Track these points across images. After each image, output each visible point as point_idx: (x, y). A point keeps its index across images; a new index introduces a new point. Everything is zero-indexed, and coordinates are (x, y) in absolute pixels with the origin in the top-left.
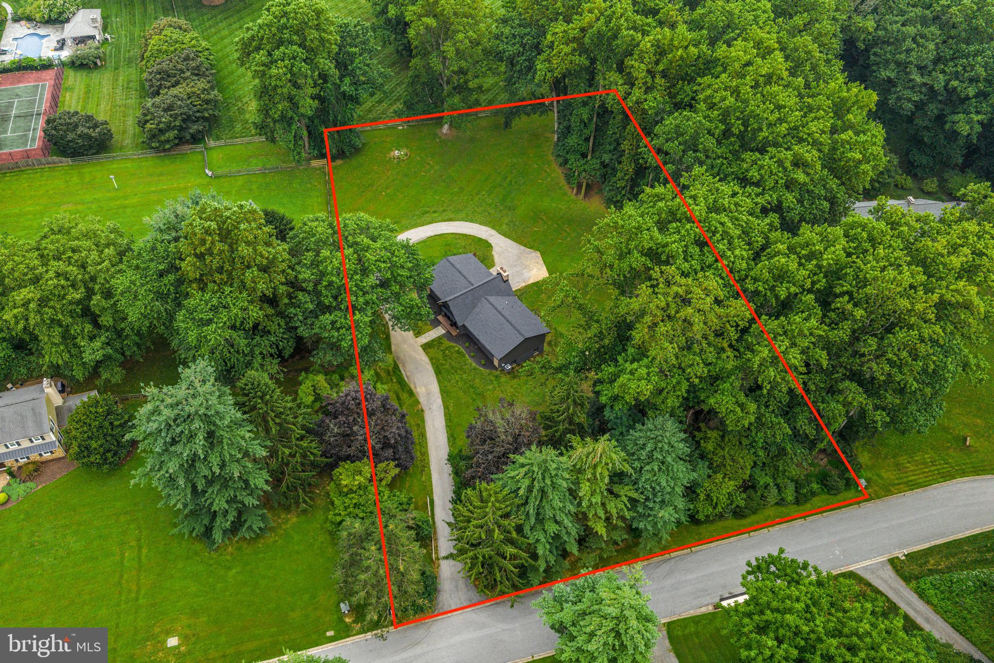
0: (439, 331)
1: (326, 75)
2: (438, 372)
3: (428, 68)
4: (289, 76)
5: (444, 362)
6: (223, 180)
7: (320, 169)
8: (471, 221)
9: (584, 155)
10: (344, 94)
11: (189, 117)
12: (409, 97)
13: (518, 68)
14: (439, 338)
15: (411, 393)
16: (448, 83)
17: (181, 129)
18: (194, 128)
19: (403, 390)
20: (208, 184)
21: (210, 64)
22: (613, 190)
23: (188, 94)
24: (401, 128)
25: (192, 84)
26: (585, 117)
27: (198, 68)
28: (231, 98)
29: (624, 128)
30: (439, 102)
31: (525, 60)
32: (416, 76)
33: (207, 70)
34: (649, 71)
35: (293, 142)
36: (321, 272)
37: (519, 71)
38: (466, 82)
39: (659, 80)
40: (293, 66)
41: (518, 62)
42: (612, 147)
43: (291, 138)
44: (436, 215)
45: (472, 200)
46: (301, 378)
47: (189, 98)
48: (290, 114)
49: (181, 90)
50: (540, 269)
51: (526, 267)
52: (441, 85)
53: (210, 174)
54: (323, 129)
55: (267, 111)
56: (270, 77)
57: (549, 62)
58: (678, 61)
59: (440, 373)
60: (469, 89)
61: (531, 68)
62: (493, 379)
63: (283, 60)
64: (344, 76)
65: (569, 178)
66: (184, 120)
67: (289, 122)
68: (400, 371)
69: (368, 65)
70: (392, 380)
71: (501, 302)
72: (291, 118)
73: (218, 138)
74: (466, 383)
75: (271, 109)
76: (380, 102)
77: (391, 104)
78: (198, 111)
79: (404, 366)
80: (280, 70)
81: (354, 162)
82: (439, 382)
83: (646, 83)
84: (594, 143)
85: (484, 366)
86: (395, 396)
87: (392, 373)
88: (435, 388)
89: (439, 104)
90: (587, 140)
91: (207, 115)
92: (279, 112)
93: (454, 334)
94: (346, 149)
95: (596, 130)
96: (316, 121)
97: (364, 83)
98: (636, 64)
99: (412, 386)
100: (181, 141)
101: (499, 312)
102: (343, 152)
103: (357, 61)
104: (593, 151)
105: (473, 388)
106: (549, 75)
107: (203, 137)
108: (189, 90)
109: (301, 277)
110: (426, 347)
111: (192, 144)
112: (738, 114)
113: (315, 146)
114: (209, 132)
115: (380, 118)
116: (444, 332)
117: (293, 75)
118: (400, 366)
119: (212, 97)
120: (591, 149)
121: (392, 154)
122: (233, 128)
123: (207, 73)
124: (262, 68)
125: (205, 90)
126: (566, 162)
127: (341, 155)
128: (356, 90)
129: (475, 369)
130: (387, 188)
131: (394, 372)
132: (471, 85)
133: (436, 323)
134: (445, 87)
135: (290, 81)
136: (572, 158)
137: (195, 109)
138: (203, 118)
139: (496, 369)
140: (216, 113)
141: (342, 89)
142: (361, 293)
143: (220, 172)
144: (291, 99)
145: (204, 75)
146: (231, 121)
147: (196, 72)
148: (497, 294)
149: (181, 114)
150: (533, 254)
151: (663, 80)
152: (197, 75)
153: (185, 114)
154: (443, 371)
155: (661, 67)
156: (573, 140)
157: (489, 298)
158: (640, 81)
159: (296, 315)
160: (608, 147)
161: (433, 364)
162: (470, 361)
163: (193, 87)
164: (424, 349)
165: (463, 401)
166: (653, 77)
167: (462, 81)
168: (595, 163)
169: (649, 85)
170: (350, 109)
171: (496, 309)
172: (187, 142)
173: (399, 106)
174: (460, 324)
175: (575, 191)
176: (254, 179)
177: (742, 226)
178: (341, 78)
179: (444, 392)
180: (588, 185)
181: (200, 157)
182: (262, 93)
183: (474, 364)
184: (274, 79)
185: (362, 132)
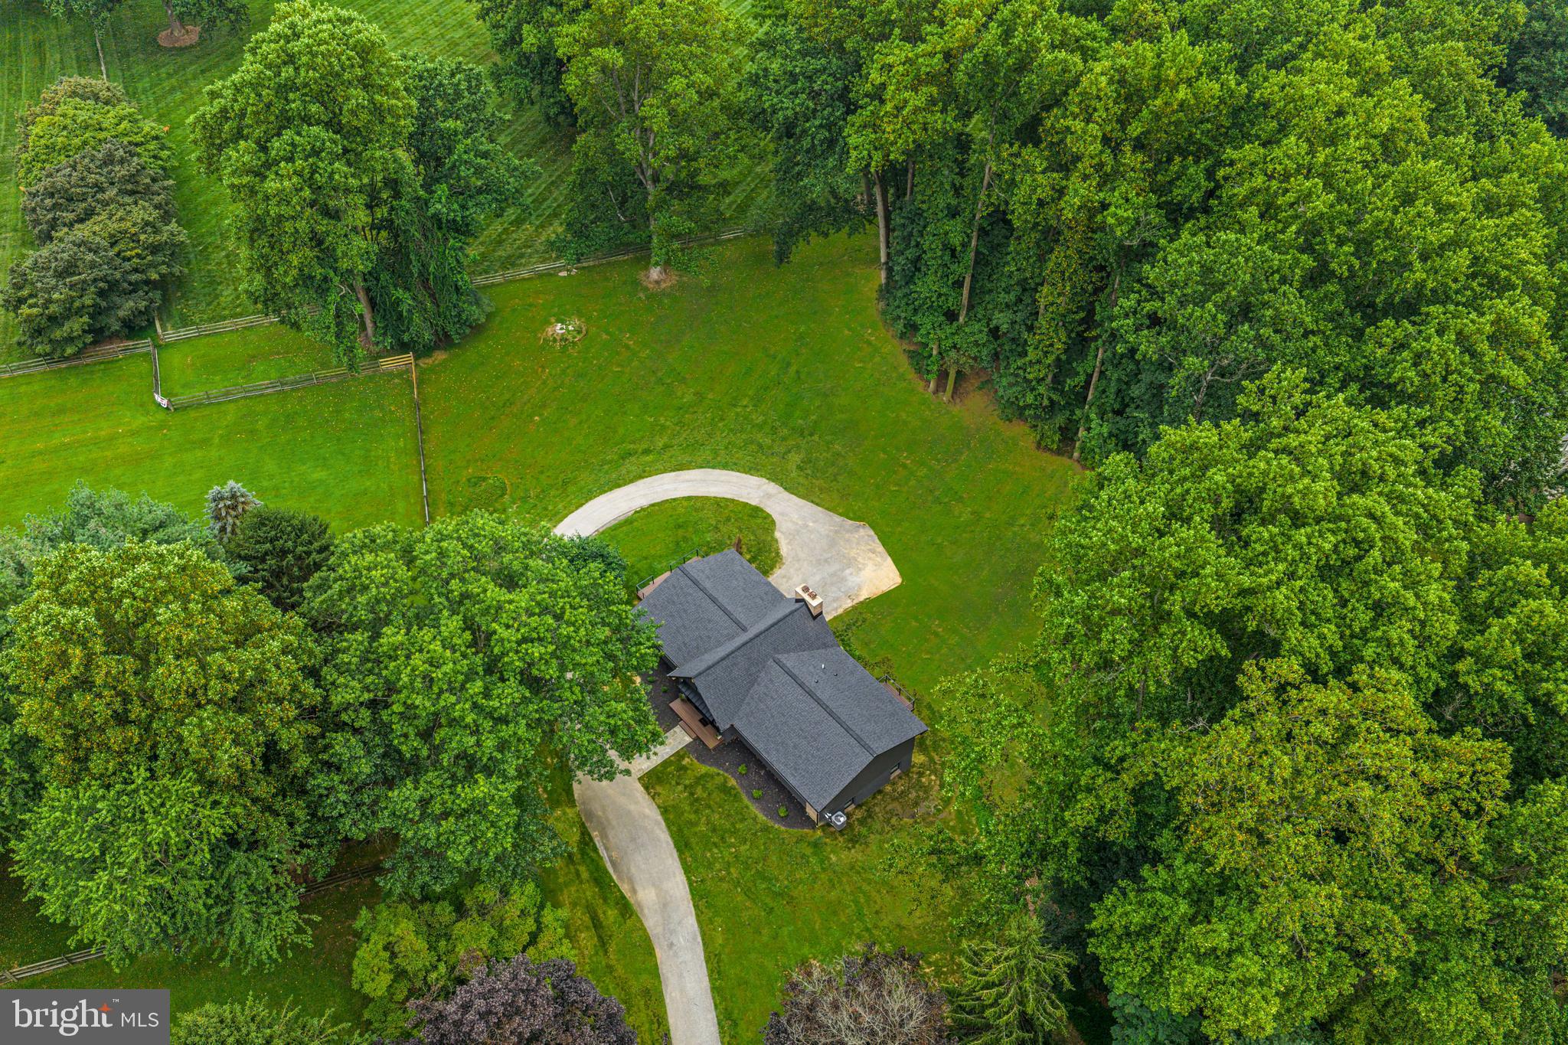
0: (678, 739)
1: (396, 181)
2: (682, 845)
3: (612, 154)
4: (307, 193)
5: (693, 817)
6: (193, 414)
7: (400, 375)
8: (725, 466)
9: (951, 316)
10: (437, 218)
11: (113, 285)
12: (576, 214)
13: (806, 143)
14: (679, 755)
15: (626, 909)
16: (656, 179)
17: (97, 312)
18: (127, 307)
19: (605, 900)
20: (162, 426)
21: (163, 168)
22: (1017, 384)
23: (112, 236)
24: (564, 274)
25: (120, 213)
26: (956, 240)
27: (132, 178)
28: (212, 234)
29: (1042, 259)
30: (640, 219)
31: (821, 126)
32: (588, 170)
33: (154, 180)
34: (1106, 140)
35: (333, 329)
36: (387, 681)
37: (808, 151)
38: (693, 175)
39: (1131, 159)
40: (313, 172)
41: (804, 132)
42: (1012, 297)
43: (330, 319)
44: (650, 458)
45: (722, 419)
46: (358, 924)
47: (112, 245)
48: (318, 272)
49: (97, 228)
50: (878, 565)
51: (851, 562)
52: (641, 183)
53: (164, 403)
54: (400, 293)
55: (269, 269)
56: (267, 198)
57: (876, 128)
58: (1174, 112)
59: (687, 845)
60: (700, 188)
61: (833, 143)
62: (808, 851)
63: (290, 159)
64: (438, 181)
65: (918, 358)
66: (101, 293)
67: (322, 288)
68: (595, 850)
69: (485, 155)
70: (578, 874)
71: (811, 666)
72: (326, 279)
73: (185, 322)
74: (747, 868)
75: (276, 264)
76: (518, 222)
77: (542, 226)
78: (136, 270)
79: (604, 836)
80: (286, 183)
81: (472, 353)
82: (687, 870)
83: (1101, 165)
84: (972, 289)
85: (783, 820)
86: (587, 918)
87: (577, 857)
88: (678, 885)
89: (640, 221)
90: (959, 284)
91: (154, 276)
92: (295, 272)
93: (712, 744)
94: (452, 330)
95: (977, 262)
96: (385, 276)
97: (480, 191)
98: (1078, 125)
99: (625, 888)
100: (99, 335)
101: (810, 694)
102: (447, 335)
103: (460, 147)
104: (971, 307)
105: (765, 879)
106: (877, 156)
107: (151, 324)
108: (113, 226)
109: (337, 699)
110: (652, 781)
111: (128, 338)
112: (1341, 230)
113: (385, 328)
114: (164, 310)
115: (522, 256)
116: (688, 739)
117: (317, 189)
118: (595, 834)
119: (165, 237)
120: (965, 302)
121: (550, 331)
122: (217, 297)
123: (156, 187)
124: (246, 180)
125: (147, 224)
126: (914, 328)
127: (443, 341)
128: (463, 207)
129: (766, 829)
130: (544, 406)
131: (583, 852)
132: (704, 179)
133: (670, 720)
134: (650, 187)
135: (312, 204)
136: (925, 321)
137: (127, 266)
138: (147, 282)
139: (812, 825)
140: (176, 270)
141: (432, 211)
142: (487, 724)
143: (184, 397)
144: (317, 240)
145: (147, 192)
146: (212, 282)
147: (129, 187)
148: (800, 647)
149: (95, 280)
150: (862, 532)
151: (1140, 157)
152: (132, 193)
153: (104, 279)
154: (693, 841)
155: (1135, 129)
156: (927, 286)
157: (783, 657)
158: (1087, 161)
159: (330, 789)
160: (1004, 298)
161: (669, 824)
162: (754, 809)
163: (121, 219)
164: (647, 788)
165: (745, 916)
166: (1116, 150)
167: (683, 175)
168: (977, 331)
169: (1108, 169)
170: (453, 248)
171: (801, 685)
172: (115, 336)
173: (557, 229)
174: (723, 726)
175: (932, 385)
176: (261, 408)
177: (1417, 516)
178: (427, 186)
179: (700, 895)
180: (959, 373)
181: (144, 367)
182: (253, 231)
183: (761, 817)
184: (273, 202)
185: (485, 287)
